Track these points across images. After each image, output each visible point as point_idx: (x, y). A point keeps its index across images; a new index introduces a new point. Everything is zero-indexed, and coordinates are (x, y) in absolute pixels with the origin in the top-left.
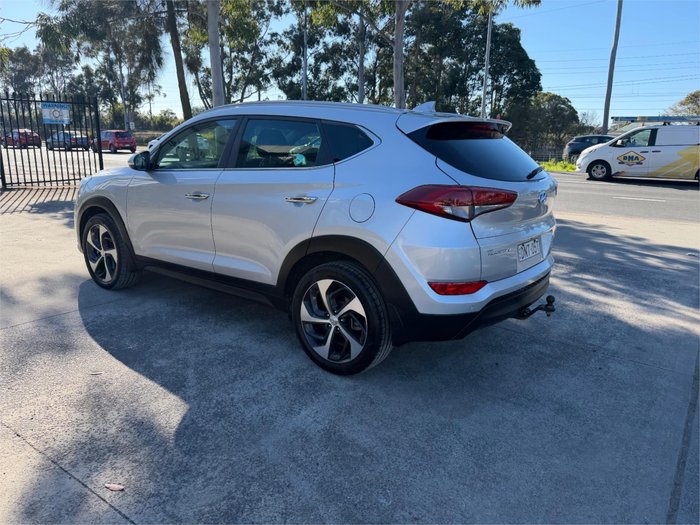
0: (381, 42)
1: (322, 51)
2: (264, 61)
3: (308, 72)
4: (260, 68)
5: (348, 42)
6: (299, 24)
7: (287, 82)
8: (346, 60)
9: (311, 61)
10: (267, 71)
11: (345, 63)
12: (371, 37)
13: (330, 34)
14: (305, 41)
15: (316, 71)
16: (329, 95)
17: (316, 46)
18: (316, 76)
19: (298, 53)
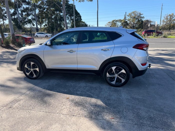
0: (40, 7)
1: (23, 9)
2: (4, 12)
3: (19, 15)
4: (3, 14)
5: (30, 7)
6: (15, 1)
7: (13, 18)
8: (30, 12)
9: (20, 12)
10: (5, 15)
11: (30, 13)
12: (37, 6)
13: (24, 5)
14: (17, 6)
15: (22, 15)
16: (27, 21)
17: (21, 8)
18: (22, 16)
19: (15, 10)
